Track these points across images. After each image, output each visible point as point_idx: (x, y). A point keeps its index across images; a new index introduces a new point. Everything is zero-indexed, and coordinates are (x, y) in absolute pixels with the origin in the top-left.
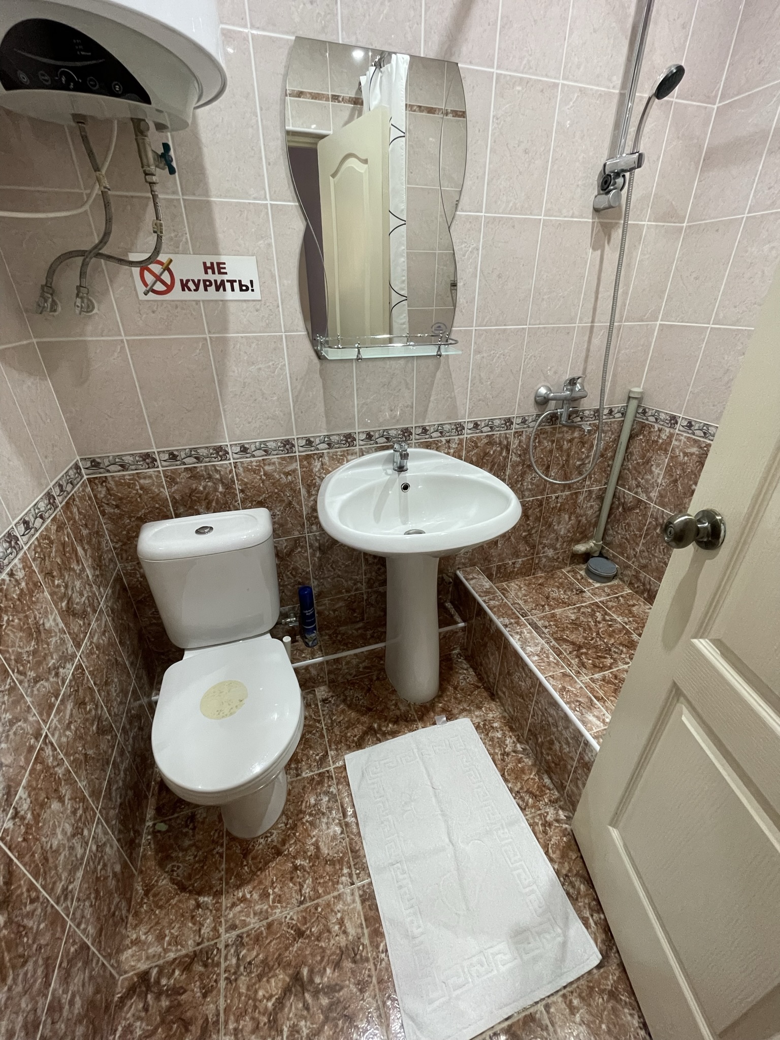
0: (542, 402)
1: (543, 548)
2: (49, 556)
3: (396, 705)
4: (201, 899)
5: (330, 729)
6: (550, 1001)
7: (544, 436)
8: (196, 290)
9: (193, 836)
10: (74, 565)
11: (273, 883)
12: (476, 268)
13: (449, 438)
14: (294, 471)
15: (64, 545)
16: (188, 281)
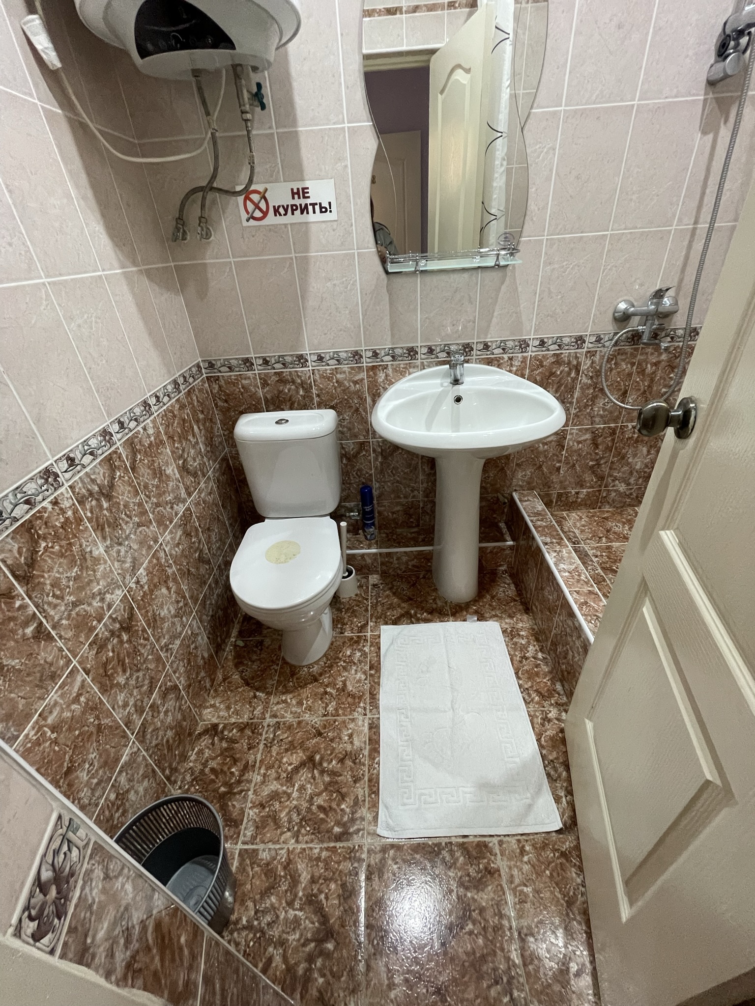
0: (623, 319)
1: (613, 481)
2: (172, 426)
3: (434, 600)
4: (258, 694)
5: (375, 606)
6: (506, 839)
7: (623, 357)
8: (285, 215)
9: (260, 654)
10: (190, 437)
11: (307, 698)
12: (551, 170)
13: (511, 355)
14: (362, 379)
15: (184, 420)
16: (279, 207)
